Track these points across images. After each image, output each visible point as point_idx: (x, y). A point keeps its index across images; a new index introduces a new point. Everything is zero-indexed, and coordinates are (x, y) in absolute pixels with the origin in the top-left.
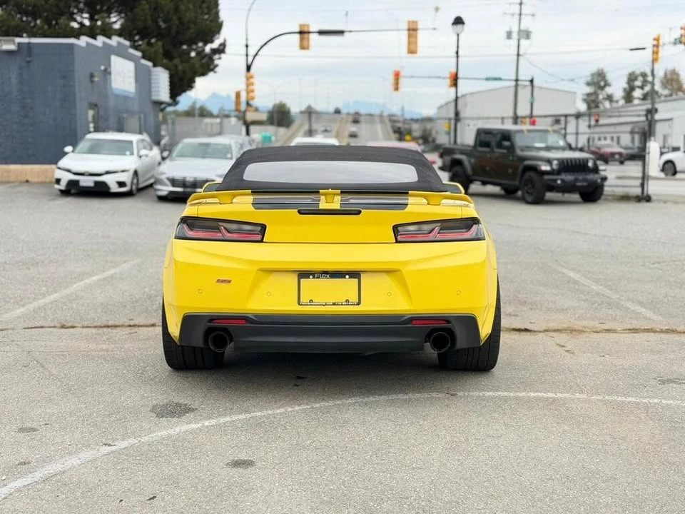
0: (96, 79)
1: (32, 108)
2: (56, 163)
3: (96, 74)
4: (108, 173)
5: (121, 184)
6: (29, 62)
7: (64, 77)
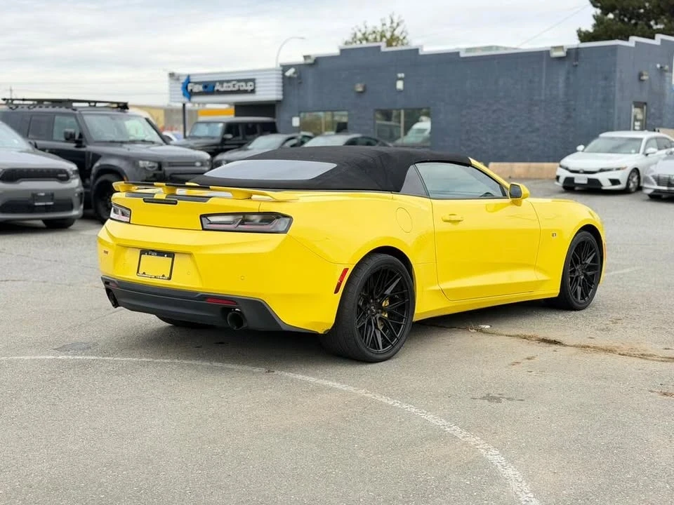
0: (645, 78)
1: (574, 110)
2: (559, 161)
3: (644, 73)
4: (602, 170)
5: (615, 182)
6: (576, 66)
7: (606, 79)
